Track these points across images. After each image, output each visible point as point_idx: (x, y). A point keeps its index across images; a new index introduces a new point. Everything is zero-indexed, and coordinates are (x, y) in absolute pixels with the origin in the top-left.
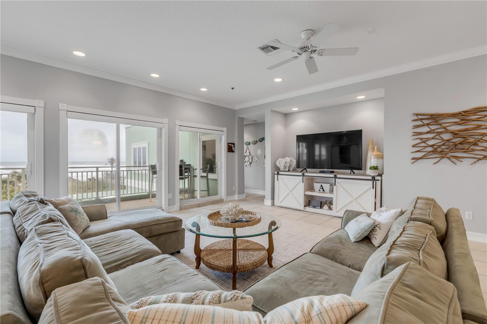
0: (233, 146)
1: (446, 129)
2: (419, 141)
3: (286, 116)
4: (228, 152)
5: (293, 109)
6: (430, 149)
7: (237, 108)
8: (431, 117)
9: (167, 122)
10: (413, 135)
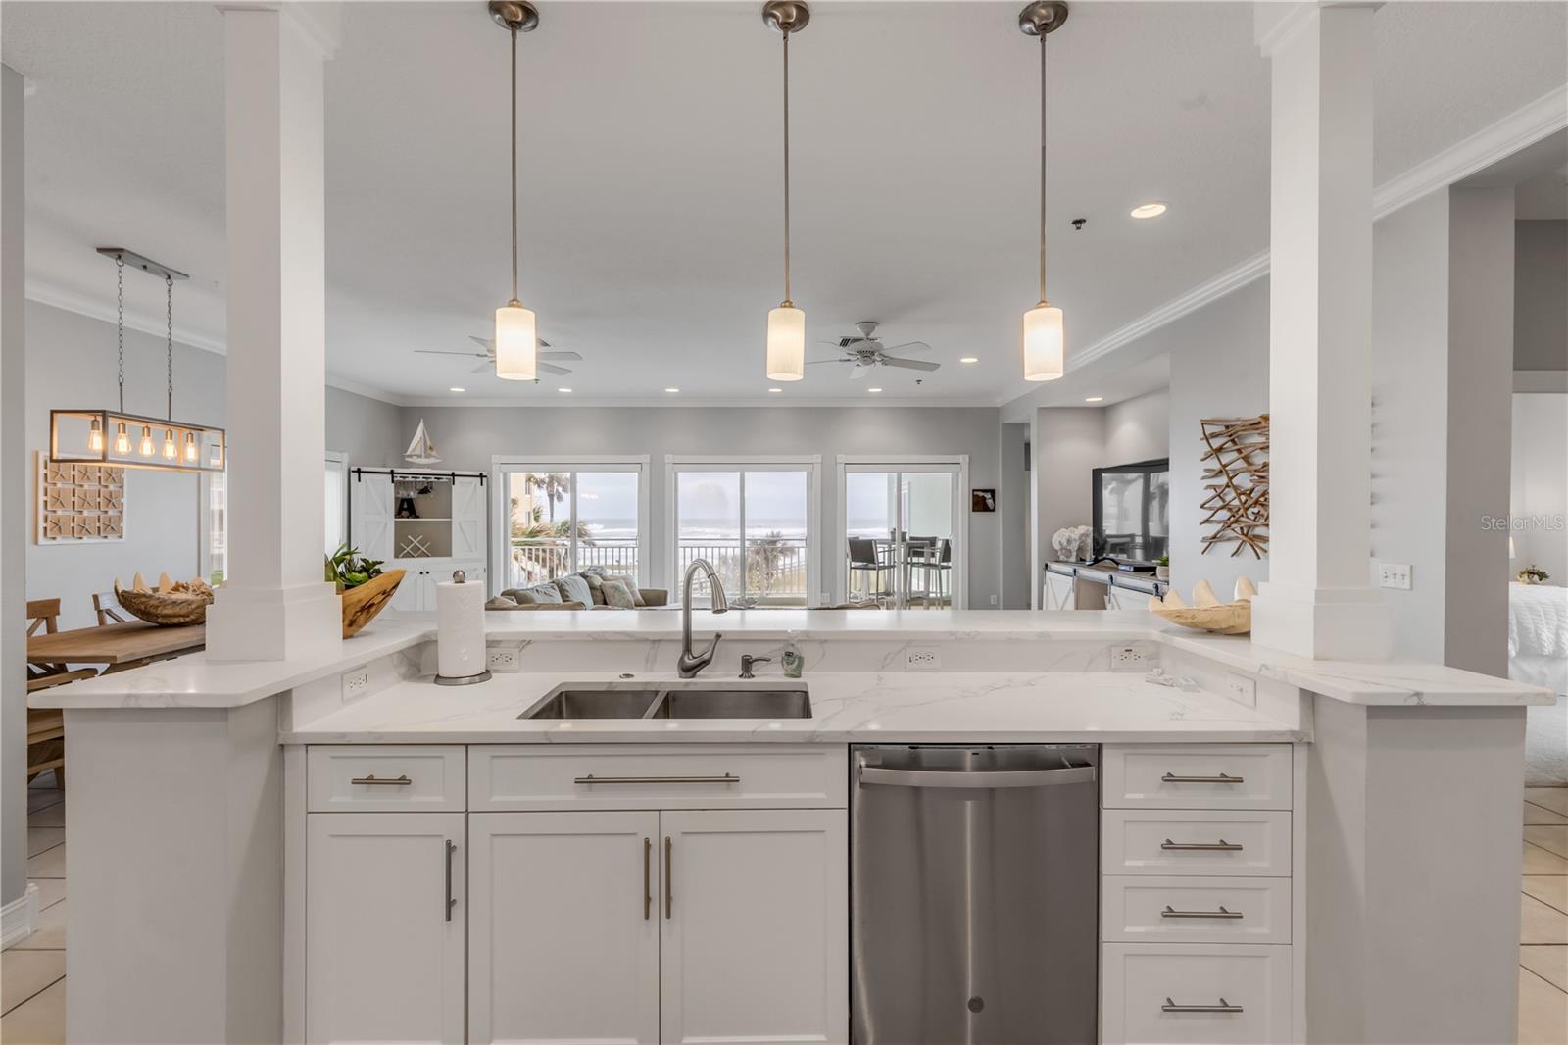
0: (988, 496)
1: (1249, 464)
2: (1212, 493)
3: (1104, 413)
4: (974, 510)
5: (1088, 400)
6: (1224, 514)
7: (998, 402)
8: (1224, 429)
9: (820, 460)
10: (1204, 478)
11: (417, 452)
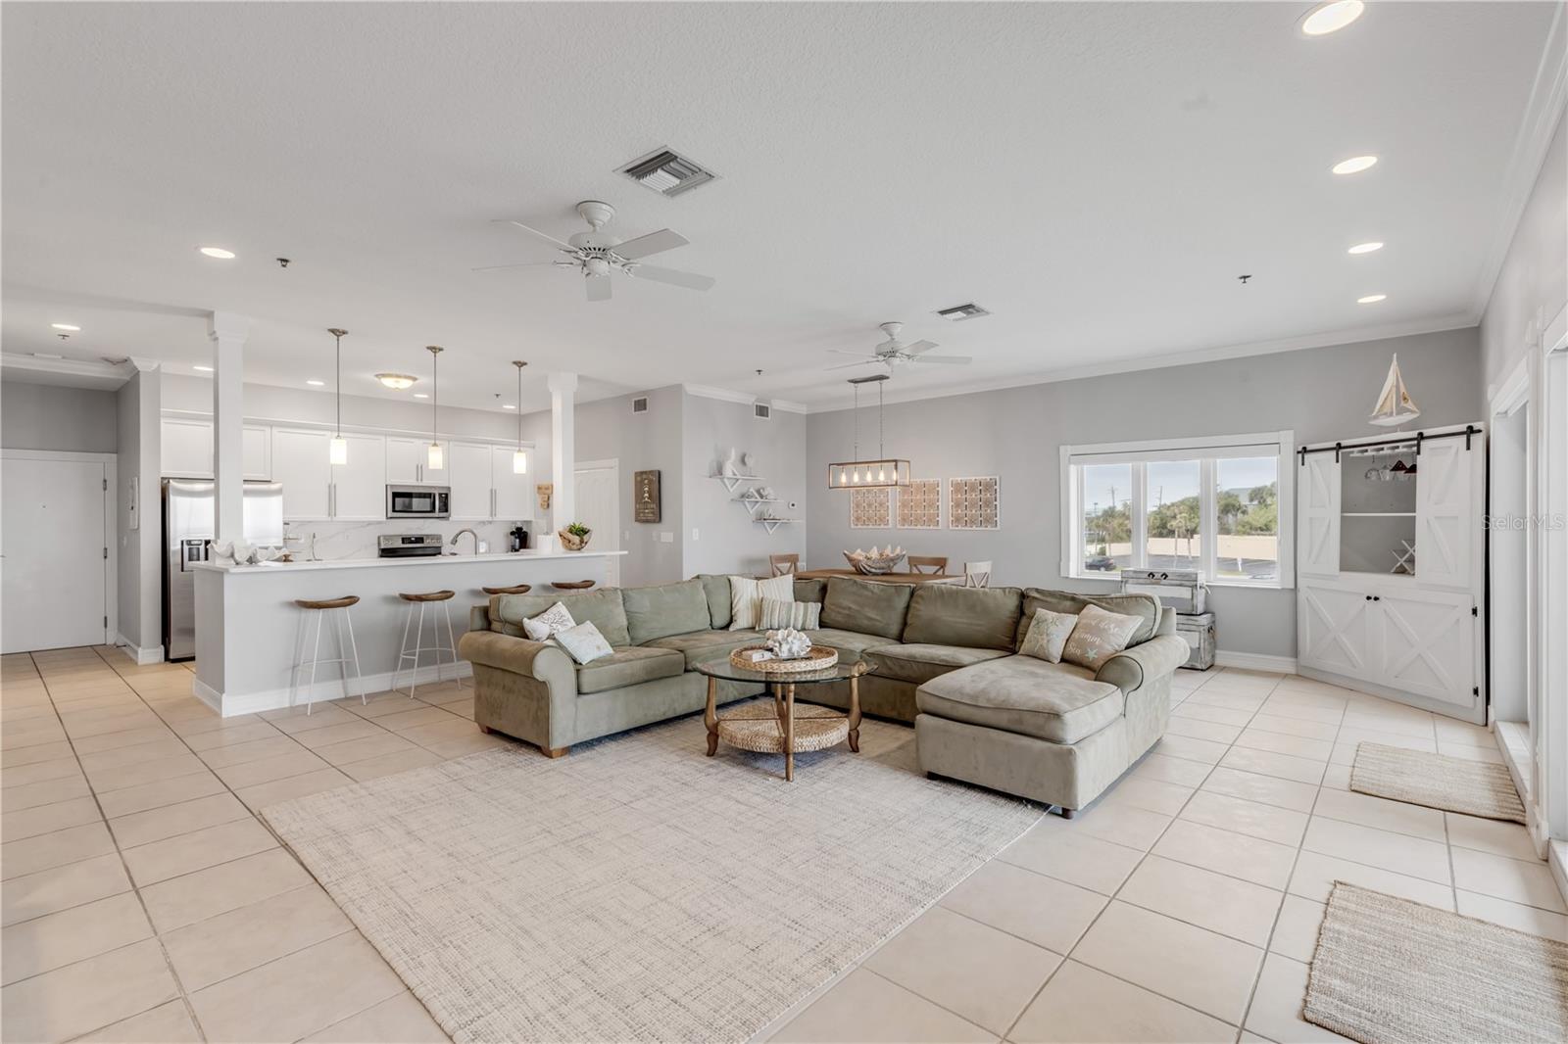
11: (1386, 409)
